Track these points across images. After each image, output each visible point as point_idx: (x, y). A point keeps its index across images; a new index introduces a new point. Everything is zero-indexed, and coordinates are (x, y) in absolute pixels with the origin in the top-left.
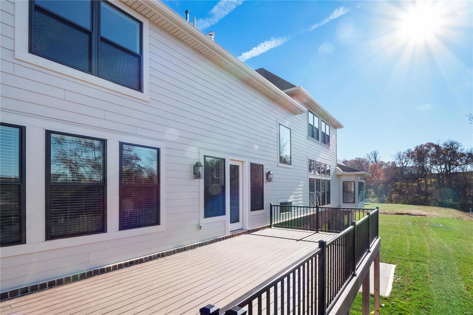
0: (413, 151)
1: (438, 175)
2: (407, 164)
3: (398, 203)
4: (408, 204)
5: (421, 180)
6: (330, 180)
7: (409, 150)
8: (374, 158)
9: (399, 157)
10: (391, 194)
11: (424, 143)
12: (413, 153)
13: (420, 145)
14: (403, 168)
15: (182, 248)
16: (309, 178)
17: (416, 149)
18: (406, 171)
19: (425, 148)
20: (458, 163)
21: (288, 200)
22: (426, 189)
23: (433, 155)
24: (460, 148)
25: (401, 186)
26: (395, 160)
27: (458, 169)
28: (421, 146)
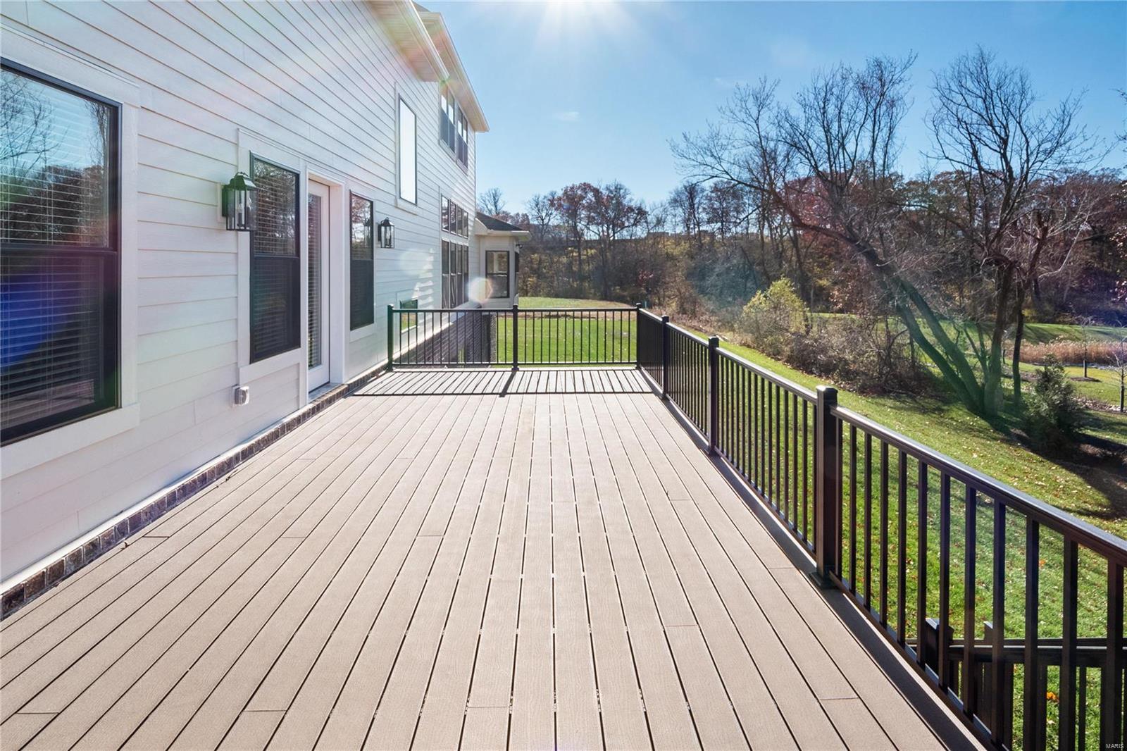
0: (560, 195)
1: (598, 242)
2: (549, 220)
3: (537, 296)
4: (554, 297)
5: (572, 252)
6: (468, 247)
7: (553, 194)
8: (493, 203)
9: (537, 205)
10: (524, 278)
11: (577, 184)
12: (560, 199)
13: (571, 186)
14: (543, 229)
15: (194, 481)
16: (443, 241)
17: (566, 193)
18: (549, 232)
19: (579, 192)
20: (624, 224)
21: (412, 294)
22: (580, 269)
23: (589, 208)
24: (628, 197)
25: (540, 262)
26: (530, 210)
27: (625, 234)
28: (572, 188)
